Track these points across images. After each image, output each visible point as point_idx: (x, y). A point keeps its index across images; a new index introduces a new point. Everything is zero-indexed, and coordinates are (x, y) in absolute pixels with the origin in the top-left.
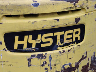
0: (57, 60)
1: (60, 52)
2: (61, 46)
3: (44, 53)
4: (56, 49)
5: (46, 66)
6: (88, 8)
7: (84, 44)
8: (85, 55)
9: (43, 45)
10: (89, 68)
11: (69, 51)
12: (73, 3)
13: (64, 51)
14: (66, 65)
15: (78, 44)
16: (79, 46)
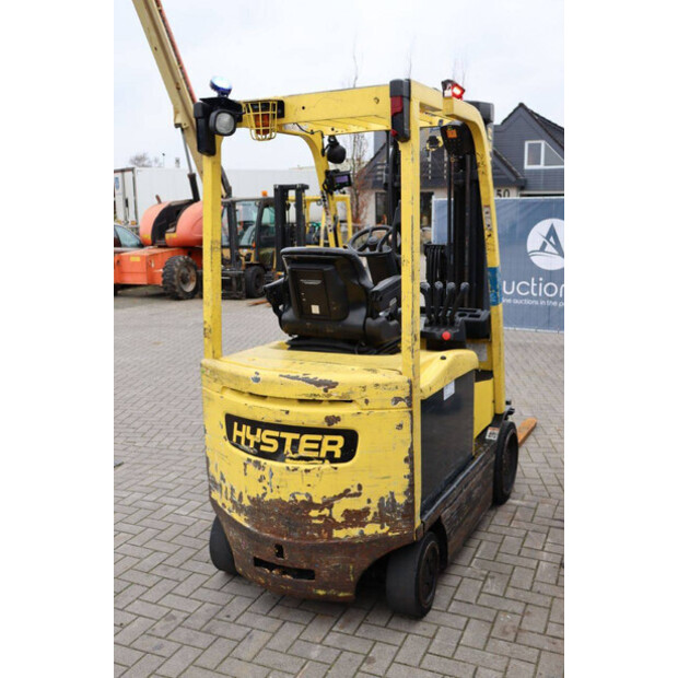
0: (281, 480)
1: (288, 468)
2: (291, 458)
3: (263, 461)
4: (283, 461)
5: (264, 484)
6: (367, 402)
7: (352, 467)
8: (354, 490)
9: (263, 448)
10: (370, 518)
11: (307, 471)
12: (322, 388)
13: (296, 469)
14: (298, 493)
15: (335, 465)
16: (336, 468)
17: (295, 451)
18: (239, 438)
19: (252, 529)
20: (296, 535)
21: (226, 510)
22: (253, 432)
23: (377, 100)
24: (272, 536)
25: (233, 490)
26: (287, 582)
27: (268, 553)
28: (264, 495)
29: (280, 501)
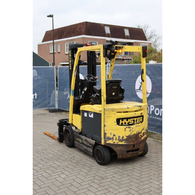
17: (136, 122)
18: (122, 123)
19: (127, 144)
20: (137, 141)
21: (116, 143)
22: (127, 120)
23: (139, 49)
24: (133, 143)
25: (119, 137)
26: (134, 153)
27: (131, 148)
28: (131, 134)
29: (135, 134)
